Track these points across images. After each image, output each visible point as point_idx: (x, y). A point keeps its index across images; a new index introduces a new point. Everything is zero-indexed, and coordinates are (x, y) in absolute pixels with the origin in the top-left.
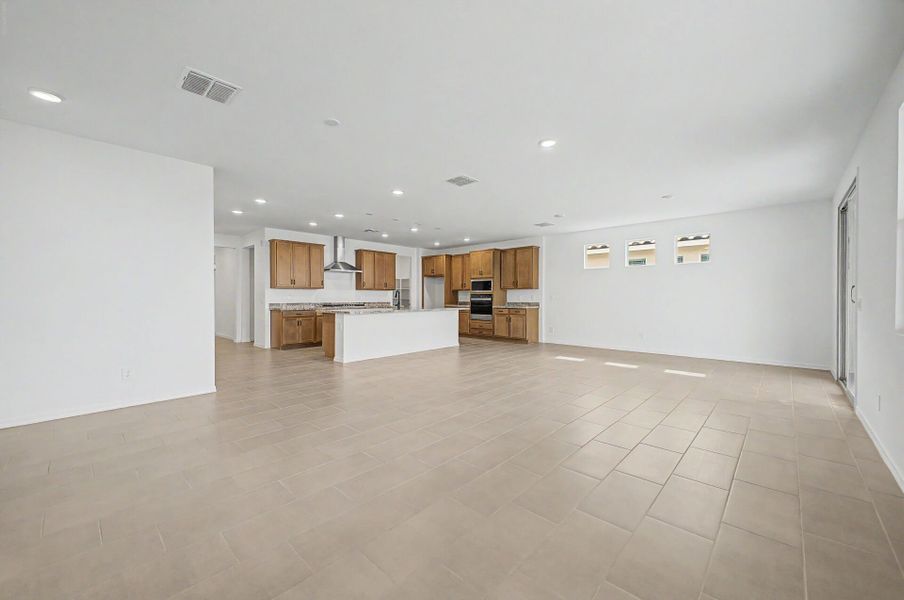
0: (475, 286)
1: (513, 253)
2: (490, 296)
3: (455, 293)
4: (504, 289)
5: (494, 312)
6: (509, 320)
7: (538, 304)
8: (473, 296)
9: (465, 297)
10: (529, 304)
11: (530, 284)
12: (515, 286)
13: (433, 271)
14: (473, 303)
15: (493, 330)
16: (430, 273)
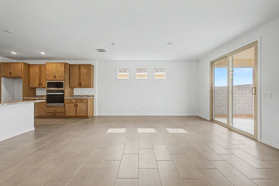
0: (50, 85)
1: (78, 66)
2: (63, 91)
3: (34, 89)
4: (72, 88)
5: (66, 101)
6: (76, 106)
7: (93, 96)
8: (48, 91)
9: (42, 92)
10: (88, 96)
11: (89, 85)
12: (80, 85)
13: (10, 73)
14: (47, 95)
15: (65, 112)
16: (8, 75)
